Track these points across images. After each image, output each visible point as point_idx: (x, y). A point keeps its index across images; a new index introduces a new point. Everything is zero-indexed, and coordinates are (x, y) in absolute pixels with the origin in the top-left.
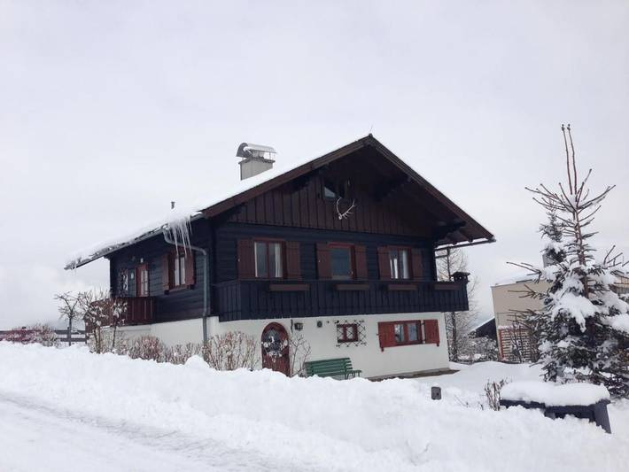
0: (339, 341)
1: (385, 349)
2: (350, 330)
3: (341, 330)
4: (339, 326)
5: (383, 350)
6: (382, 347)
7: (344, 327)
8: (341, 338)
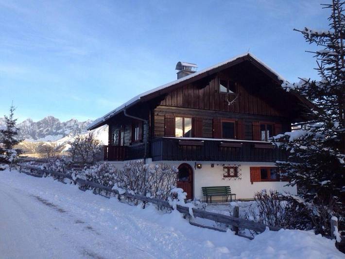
0: (225, 176)
1: (254, 183)
2: (232, 170)
3: (226, 170)
4: (225, 168)
5: (252, 183)
6: (252, 182)
7: (229, 168)
8: (226, 174)
